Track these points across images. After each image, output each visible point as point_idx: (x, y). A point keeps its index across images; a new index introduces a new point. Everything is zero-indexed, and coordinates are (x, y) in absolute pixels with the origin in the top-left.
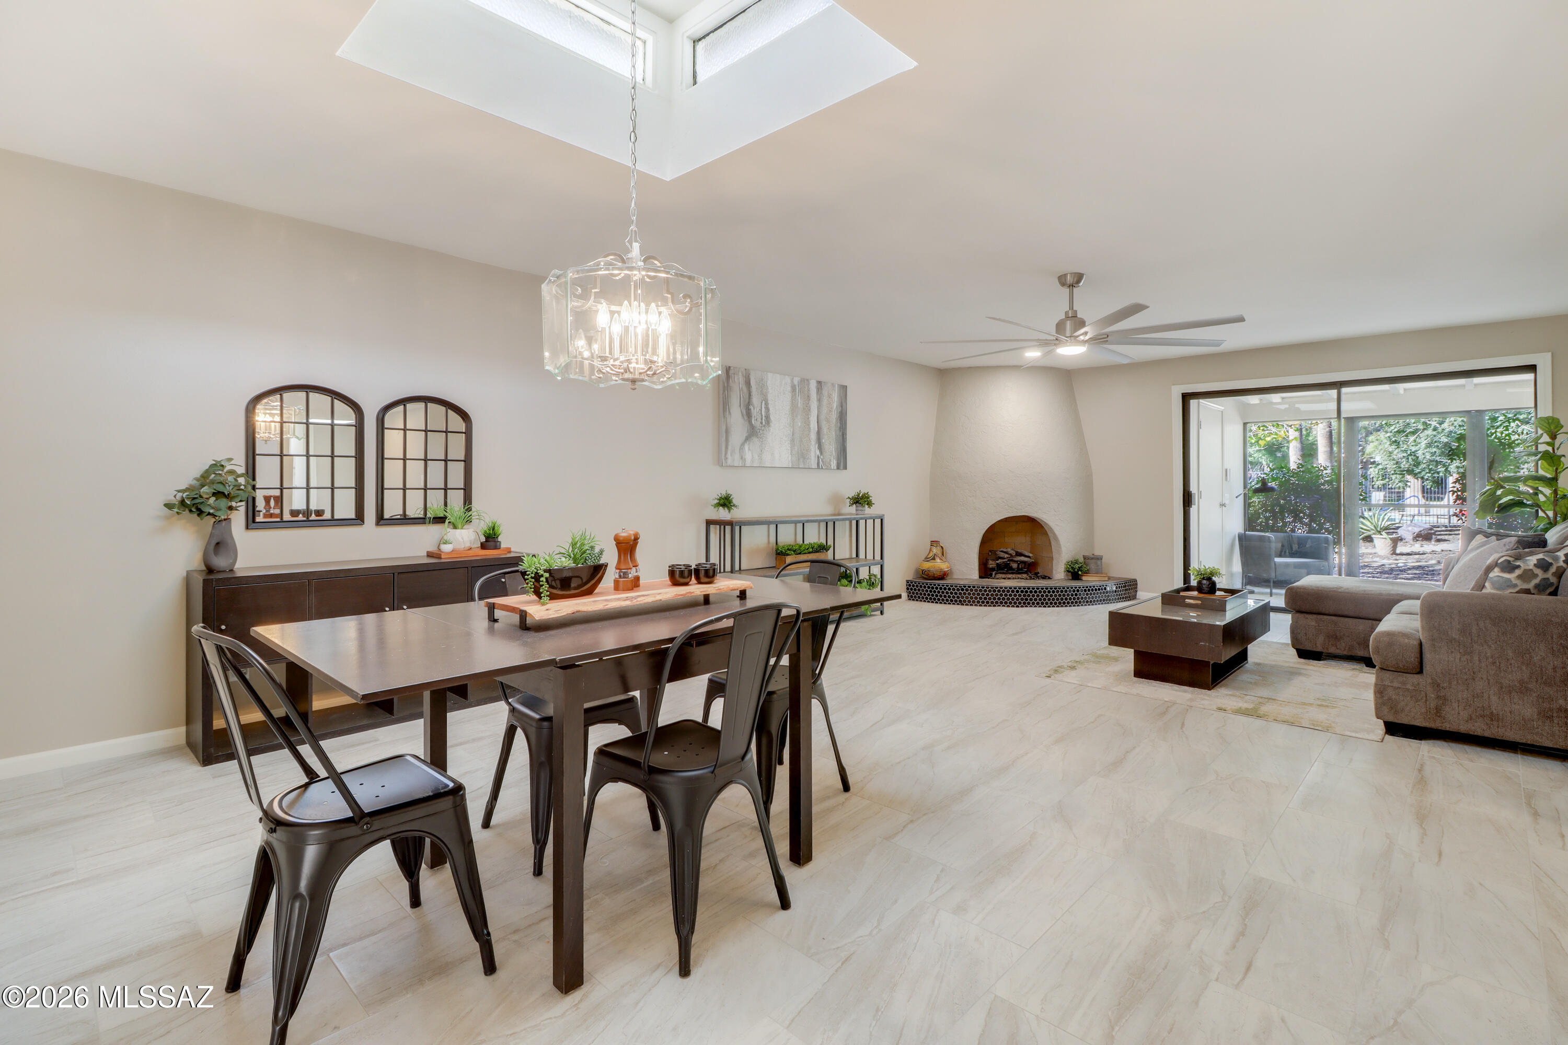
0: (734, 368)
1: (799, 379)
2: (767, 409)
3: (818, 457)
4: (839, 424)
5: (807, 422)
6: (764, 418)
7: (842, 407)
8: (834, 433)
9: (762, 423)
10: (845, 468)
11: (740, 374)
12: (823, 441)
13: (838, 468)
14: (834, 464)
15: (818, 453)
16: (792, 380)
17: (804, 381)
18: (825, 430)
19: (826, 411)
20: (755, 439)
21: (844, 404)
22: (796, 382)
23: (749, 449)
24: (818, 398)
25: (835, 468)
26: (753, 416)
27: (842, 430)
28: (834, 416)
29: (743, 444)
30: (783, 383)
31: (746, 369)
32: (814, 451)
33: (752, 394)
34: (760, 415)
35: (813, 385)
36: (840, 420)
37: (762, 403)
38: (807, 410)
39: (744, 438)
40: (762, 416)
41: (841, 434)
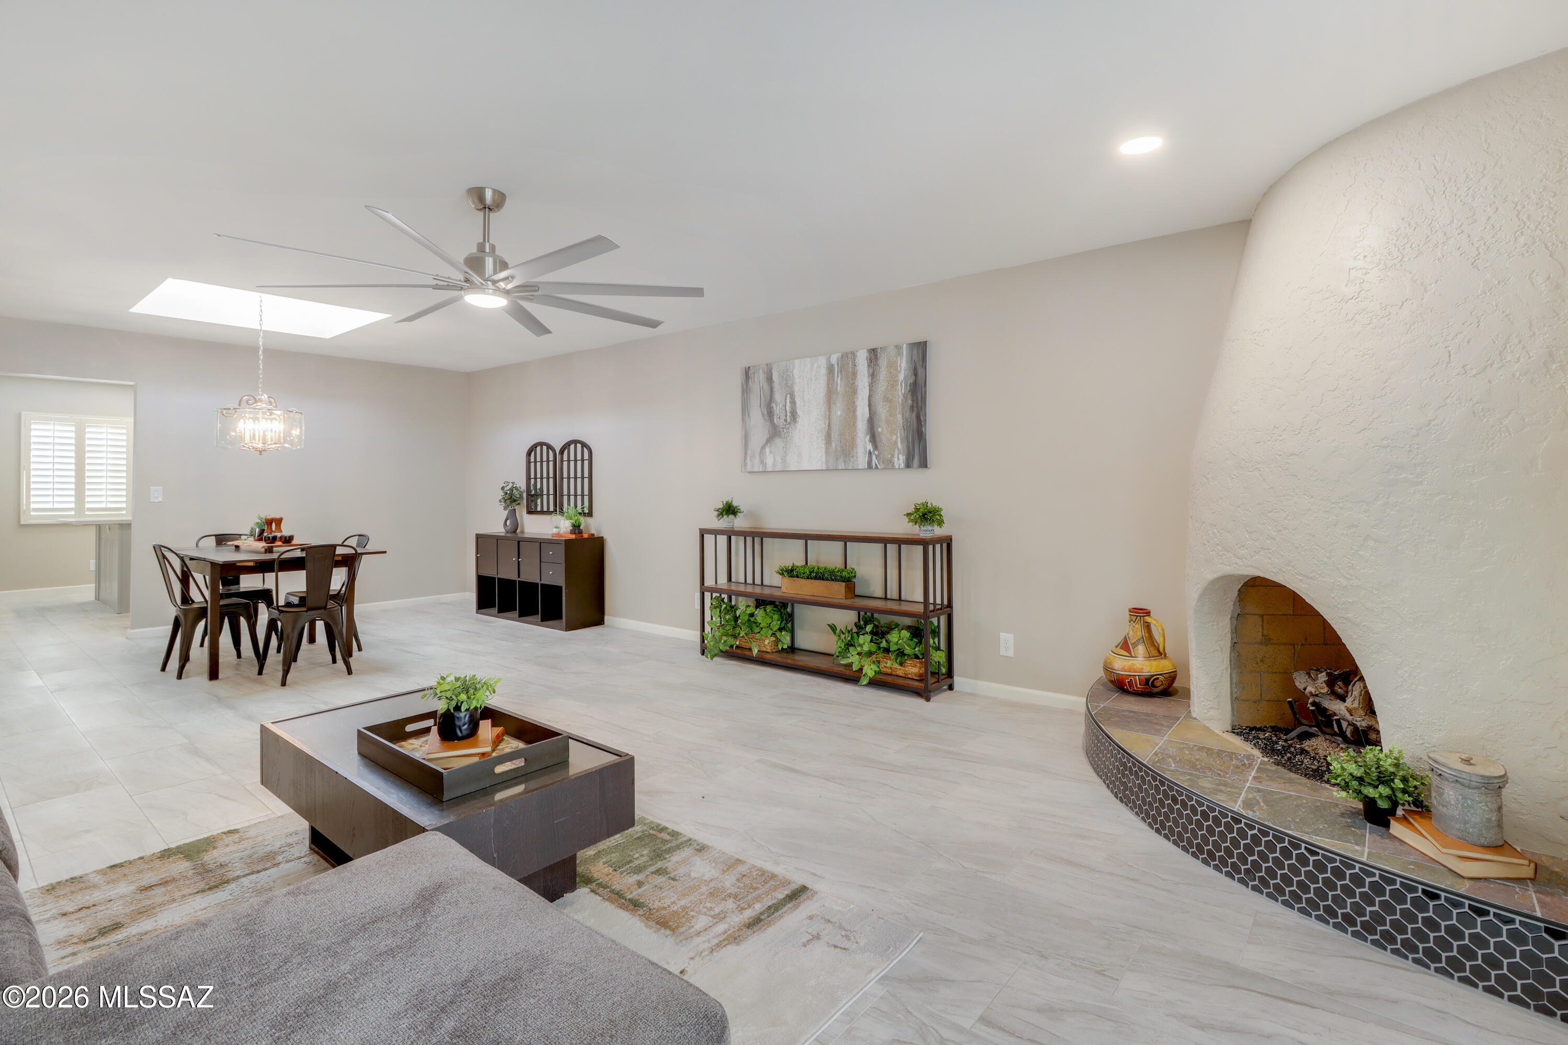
0: (754, 367)
1: (839, 355)
2: (793, 403)
3: (870, 453)
4: (910, 402)
5: (851, 408)
6: (788, 414)
7: (916, 375)
8: (899, 417)
9: (786, 421)
10: (924, 464)
11: (761, 371)
12: (880, 430)
13: (908, 465)
14: (900, 460)
15: (870, 447)
16: (828, 360)
17: (848, 358)
18: (882, 411)
19: (884, 388)
20: (778, 441)
21: (920, 371)
22: (834, 359)
23: (771, 452)
24: (871, 371)
25: (902, 466)
26: (775, 414)
27: (915, 409)
28: (901, 391)
29: (763, 448)
30: (815, 365)
31: (767, 365)
32: (863, 444)
33: (774, 390)
34: (784, 412)
35: (862, 358)
36: (912, 396)
37: (786, 397)
38: (853, 391)
39: (765, 441)
40: (786, 412)
41: (914, 415)
